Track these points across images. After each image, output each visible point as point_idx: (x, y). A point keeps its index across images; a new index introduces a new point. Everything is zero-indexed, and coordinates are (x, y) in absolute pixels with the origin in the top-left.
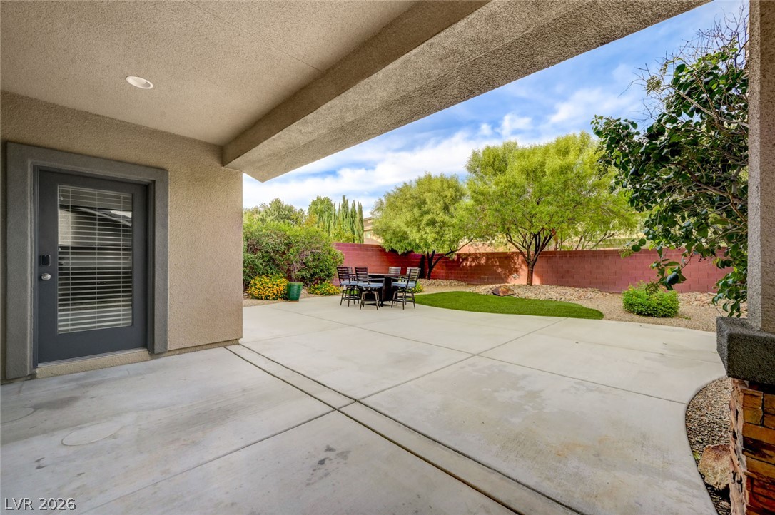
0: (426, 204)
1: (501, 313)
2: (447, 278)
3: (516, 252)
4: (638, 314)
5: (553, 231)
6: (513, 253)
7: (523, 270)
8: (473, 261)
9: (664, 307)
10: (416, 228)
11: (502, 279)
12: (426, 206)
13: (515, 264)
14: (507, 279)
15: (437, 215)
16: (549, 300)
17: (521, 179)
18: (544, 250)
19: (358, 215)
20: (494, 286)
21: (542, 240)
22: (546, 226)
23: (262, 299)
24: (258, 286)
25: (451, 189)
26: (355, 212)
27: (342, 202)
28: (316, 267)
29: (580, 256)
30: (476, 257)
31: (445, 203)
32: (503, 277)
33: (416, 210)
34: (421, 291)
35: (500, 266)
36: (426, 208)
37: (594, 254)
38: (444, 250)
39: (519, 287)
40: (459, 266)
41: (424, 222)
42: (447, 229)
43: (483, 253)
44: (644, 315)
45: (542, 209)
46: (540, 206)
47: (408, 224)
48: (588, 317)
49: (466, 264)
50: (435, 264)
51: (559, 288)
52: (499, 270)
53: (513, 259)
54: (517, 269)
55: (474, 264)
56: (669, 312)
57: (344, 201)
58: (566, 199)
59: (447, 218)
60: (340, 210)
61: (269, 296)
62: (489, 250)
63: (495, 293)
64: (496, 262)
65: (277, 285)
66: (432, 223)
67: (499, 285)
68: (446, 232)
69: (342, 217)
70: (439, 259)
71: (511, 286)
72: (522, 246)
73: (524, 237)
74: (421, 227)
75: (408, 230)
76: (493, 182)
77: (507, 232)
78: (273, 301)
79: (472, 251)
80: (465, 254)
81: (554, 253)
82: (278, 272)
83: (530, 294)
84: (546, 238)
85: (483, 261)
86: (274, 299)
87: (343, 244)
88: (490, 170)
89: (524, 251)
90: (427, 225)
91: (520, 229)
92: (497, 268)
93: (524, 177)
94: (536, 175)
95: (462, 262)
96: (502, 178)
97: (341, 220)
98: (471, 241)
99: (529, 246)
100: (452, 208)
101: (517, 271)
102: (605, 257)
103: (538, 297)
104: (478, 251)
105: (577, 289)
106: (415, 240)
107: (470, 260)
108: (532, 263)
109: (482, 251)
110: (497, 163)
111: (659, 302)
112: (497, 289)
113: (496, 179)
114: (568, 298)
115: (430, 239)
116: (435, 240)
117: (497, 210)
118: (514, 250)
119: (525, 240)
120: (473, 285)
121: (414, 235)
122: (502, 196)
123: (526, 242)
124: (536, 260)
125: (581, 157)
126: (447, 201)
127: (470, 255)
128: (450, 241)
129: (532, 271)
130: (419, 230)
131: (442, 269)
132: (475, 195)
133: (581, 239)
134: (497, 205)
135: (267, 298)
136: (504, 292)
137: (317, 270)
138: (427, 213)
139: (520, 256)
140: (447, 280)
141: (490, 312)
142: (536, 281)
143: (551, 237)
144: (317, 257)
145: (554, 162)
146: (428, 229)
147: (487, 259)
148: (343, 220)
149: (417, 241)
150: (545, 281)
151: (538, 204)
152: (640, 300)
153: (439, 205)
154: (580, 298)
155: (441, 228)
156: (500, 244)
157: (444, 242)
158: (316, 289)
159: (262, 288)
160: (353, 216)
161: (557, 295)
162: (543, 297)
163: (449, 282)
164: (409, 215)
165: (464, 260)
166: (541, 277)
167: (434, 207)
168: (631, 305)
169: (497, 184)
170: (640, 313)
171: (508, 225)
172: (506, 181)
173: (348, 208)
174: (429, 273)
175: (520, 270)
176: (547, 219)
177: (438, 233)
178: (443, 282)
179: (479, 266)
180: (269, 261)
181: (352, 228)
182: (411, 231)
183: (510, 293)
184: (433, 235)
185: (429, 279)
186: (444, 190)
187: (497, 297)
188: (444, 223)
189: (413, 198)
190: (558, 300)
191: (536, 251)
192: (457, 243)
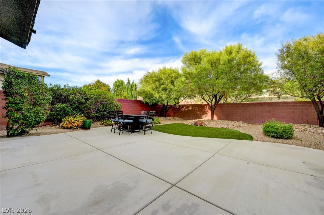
0: (163, 80)
1: (198, 136)
2: (174, 116)
3: (206, 104)
4: (272, 137)
5: (224, 93)
6: (204, 104)
7: (209, 112)
8: (186, 108)
9: (287, 133)
10: (157, 92)
11: (199, 117)
12: (162, 81)
13: (205, 110)
14: (202, 117)
15: (168, 85)
16: (222, 128)
17: (208, 66)
18: (219, 103)
19: (134, 87)
20: (195, 120)
21: (218, 99)
22: (221, 90)
23: (68, 129)
24: (66, 122)
25: (174, 73)
26: (133, 86)
27: (127, 81)
28: (105, 111)
29: (236, 106)
30: (187, 106)
31: (172, 80)
32: (200, 115)
33: (157, 83)
34: (160, 123)
35: (198, 111)
36: (162, 82)
37: (242, 105)
38: (172, 103)
39: (207, 121)
40: (179, 111)
41: (161, 88)
42: (172, 92)
43: (191, 105)
44: (276, 138)
45: (219, 81)
46: (218, 80)
47: (153, 89)
48: (245, 139)
49: (183, 110)
50: (168, 110)
51: (226, 121)
52: (198, 112)
53: (204, 107)
54: (206, 112)
55: (186, 110)
56: (289, 136)
57: (128, 81)
58: (231, 76)
59: (172, 87)
60: (126, 85)
61: (72, 127)
62: (193, 103)
63: (196, 124)
64: (196, 109)
65: (78, 121)
66: (165, 89)
67: (198, 120)
68: (172, 94)
69: (127, 88)
70: (170, 107)
71: (204, 120)
72: (209, 101)
73: (209, 97)
74: (159, 91)
75: (153, 93)
76: (194, 68)
77: (202, 94)
78: (75, 130)
79: (185, 104)
80: (182, 105)
81: (223, 104)
82: (80, 114)
83: (213, 125)
84: (220, 97)
85: (190, 108)
86: (75, 129)
87: (122, 100)
88: (193, 62)
89: (210, 103)
90: (163, 90)
91: (207, 93)
92: (197, 112)
93: (210, 65)
94: (216, 65)
95: (181, 109)
96: (199, 66)
97: (127, 89)
98: (185, 99)
99: (212, 101)
100: (175, 83)
101: (206, 113)
102: (248, 106)
103: (217, 127)
104: (188, 104)
105: (235, 122)
106: (156, 98)
107: (184, 108)
108: (213, 109)
109: (190, 103)
110: (196, 59)
111: (284, 130)
112: (196, 122)
113: (196, 67)
114: (232, 127)
115: (164, 97)
116: (167, 98)
117: (196, 82)
118: (205, 103)
119: (210, 98)
120: (186, 119)
121: (156, 95)
122: (199, 75)
123: (211, 99)
124: (215, 108)
125: (238, 55)
126: (173, 79)
127: (184, 105)
128: (174, 98)
129: (213, 113)
130: (158, 93)
131: (172, 112)
132: (185, 75)
133: (235, 98)
134: (196, 79)
135: (71, 128)
136: (200, 124)
137: (105, 113)
138: (163, 84)
139: (208, 106)
140: (174, 117)
141: (192, 136)
142: (215, 118)
143: (222, 96)
144: (105, 106)
145: (225, 58)
146: (163, 92)
147: (192, 107)
148: (128, 89)
149: (158, 98)
150: (219, 118)
151: (217, 79)
152: (273, 130)
153: (169, 81)
154: (237, 127)
155: (169, 92)
156: (198, 100)
157: (171, 98)
158: (104, 122)
159: (68, 122)
160: (132, 87)
161: (226, 125)
162: (219, 127)
163: (174, 118)
164: (153, 85)
165: (181, 108)
166: (217, 115)
167: (166, 81)
168: (268, 132)
169: (196, 69)
170: (273, 137)
171: (202, 90)
172: (201, 67)
173: (130, 84)
174: (165, 114)
175: (208, 113)
176: (221, 87)
177: (168, 94)
178: (171, 118)
179: (188, 111)
180: (76, 108)
181: (132, 93)
182: (155, 93)
183: (203, 124)
184: (166, 95)
185: (165, 117)
186: (171, 74)
187: (196, 126)
188: (171, 89)
189: (156, 77)
190: (227, 128)
191: (215, 103)
192: (178, 100)
